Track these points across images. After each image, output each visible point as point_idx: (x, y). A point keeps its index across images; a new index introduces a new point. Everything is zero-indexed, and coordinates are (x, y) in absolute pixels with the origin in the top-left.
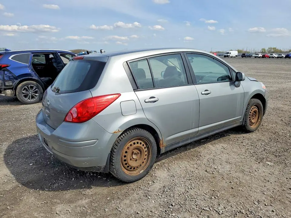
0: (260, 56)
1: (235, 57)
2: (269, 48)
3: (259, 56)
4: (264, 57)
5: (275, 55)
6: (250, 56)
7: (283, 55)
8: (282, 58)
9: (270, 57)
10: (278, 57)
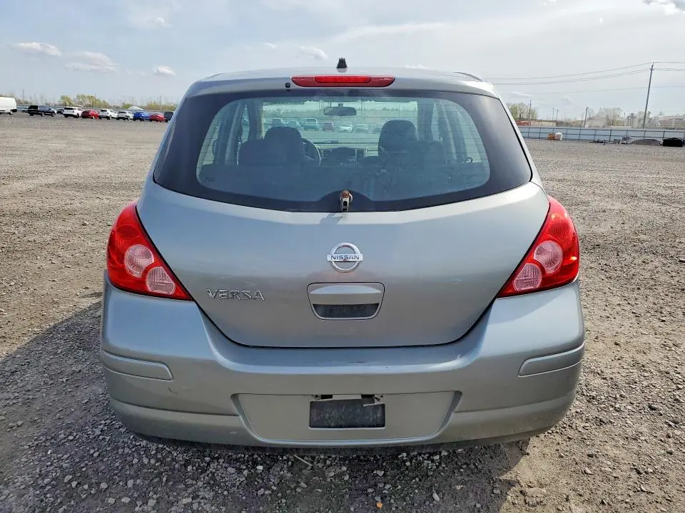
0: (78, 114)
1: (10, 113)
2: (78, 97)
3: (75, 114)
4: (86, 115)
5: (110, 113)
6: (49, 113)
7: (128, 114)
8: (127, 119)
9: (100, 117)
10: (118, 118)
